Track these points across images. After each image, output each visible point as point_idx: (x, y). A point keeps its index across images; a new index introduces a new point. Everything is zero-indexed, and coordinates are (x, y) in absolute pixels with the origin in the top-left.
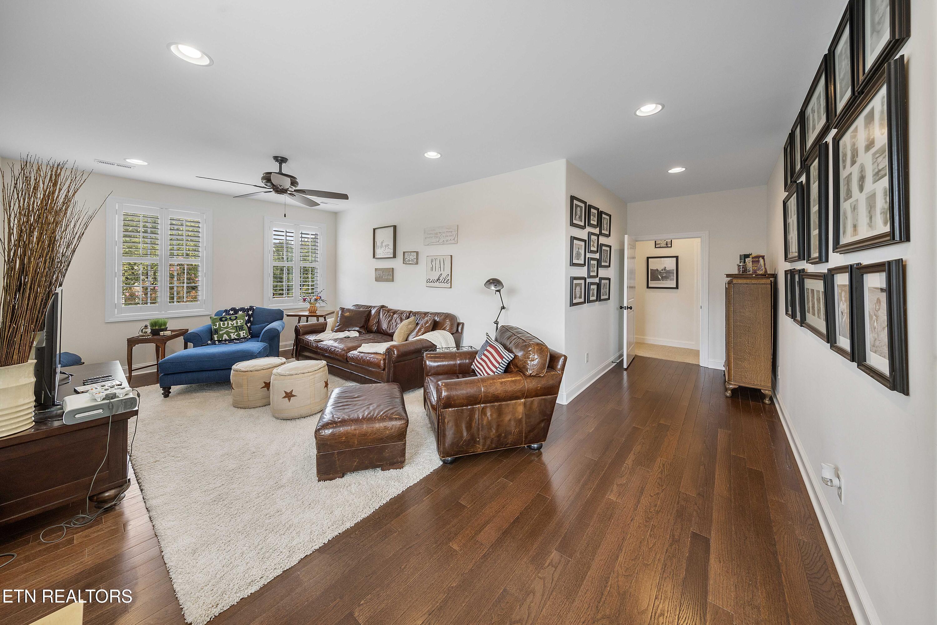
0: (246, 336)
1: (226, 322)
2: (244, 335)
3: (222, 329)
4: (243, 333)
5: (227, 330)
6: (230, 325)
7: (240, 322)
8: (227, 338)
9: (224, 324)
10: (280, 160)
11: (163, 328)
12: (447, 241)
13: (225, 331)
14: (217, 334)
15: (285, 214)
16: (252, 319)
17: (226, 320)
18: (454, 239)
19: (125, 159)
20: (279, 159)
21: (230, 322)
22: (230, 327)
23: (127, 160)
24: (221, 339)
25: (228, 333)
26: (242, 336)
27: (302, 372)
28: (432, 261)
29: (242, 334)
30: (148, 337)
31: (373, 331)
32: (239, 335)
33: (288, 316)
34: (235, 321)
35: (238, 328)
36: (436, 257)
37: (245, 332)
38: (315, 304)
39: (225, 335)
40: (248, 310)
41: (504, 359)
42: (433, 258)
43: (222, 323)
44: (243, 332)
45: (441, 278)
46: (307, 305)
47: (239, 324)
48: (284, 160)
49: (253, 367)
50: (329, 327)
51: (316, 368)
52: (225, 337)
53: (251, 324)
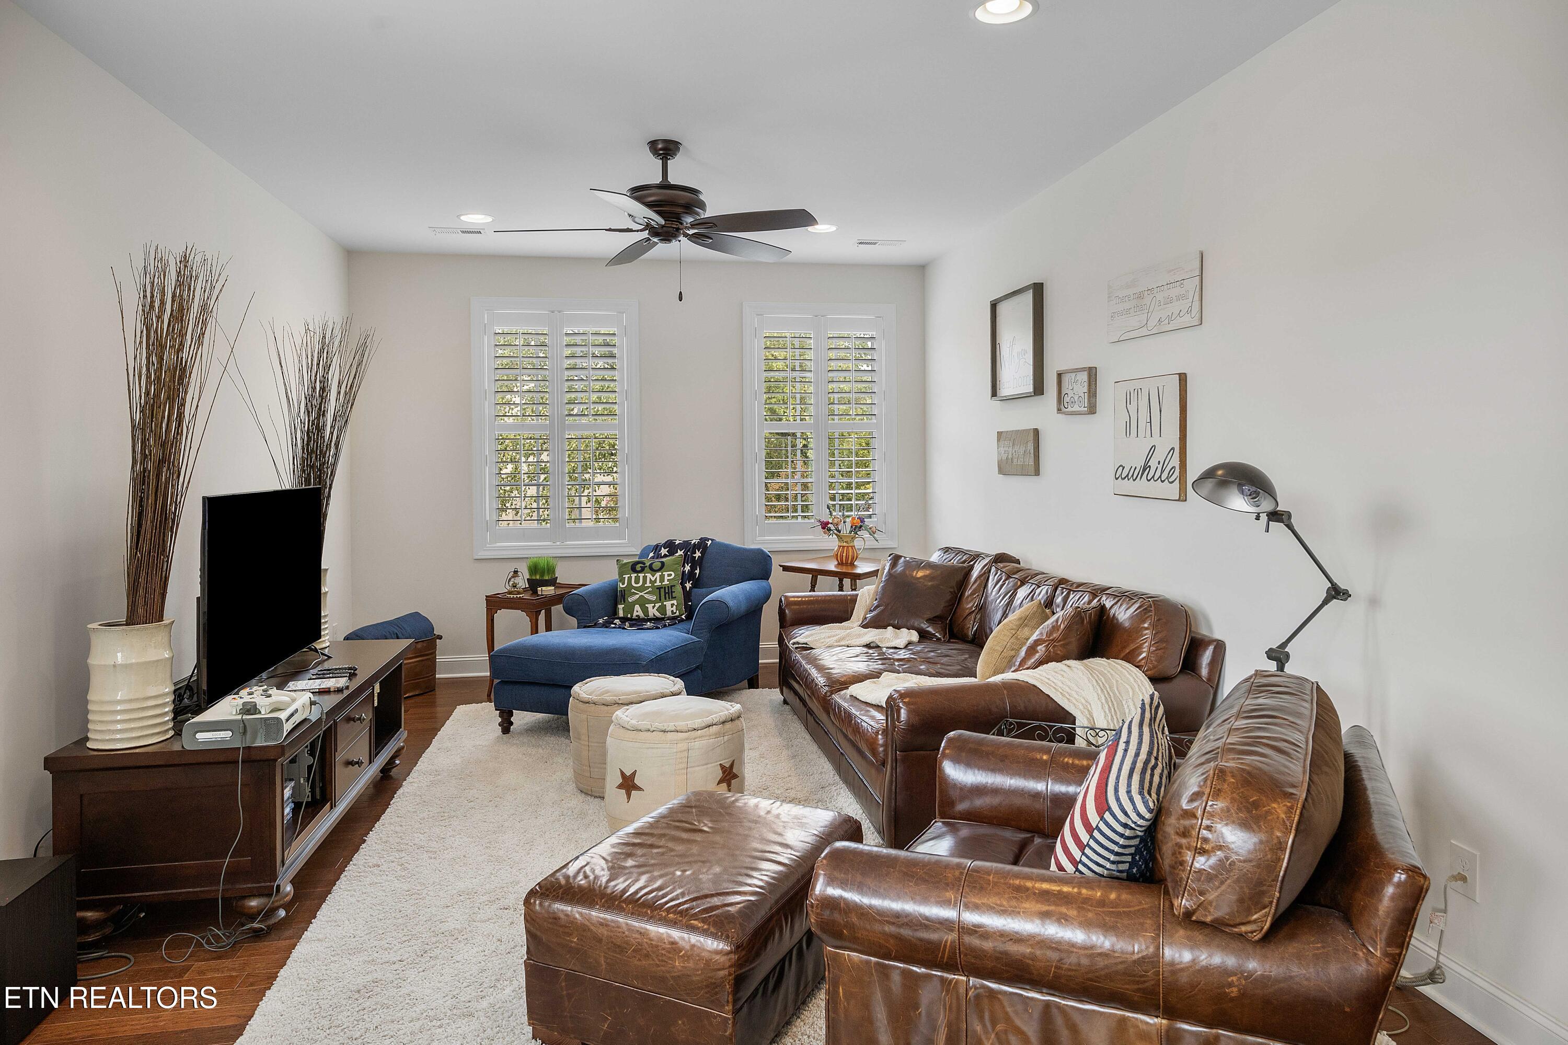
0: (678, 614)
1: (641, 575)
2: (672, 611)
3: (633, 590)
4: (672, 605)
5: (642, 594)
6: (648, 584)
7: (669, 577)
8: (642, 615)
9: (637, 582)
10: (661, 149)
11: (547, 578)
12: (1170, 319)
13: (637, 596)
14: (624, 601)
15: (681, 292)
16: (697, 571)
17: (642, 570)
18: (1189, 311)
19: (458, 216)
20: (660, 146)
21: (649, 576)
22: (648, 587)
23: (462, 218)
24: (629, 616)
25: (643, 602)
26: (669, 614)
27: (661, 727)
28: (1128, 401)
29: (671, 607)
30: (518, 596)
31: (966, 635)
32: (662, 609)
33: (786, 569)
34: (658, 575)
35: (662, 590)
36: (1137, 384)
37: (675, 602)
38: (849, 540)
39: (637, 607)
40: (696, 547)
41: (1107, 816)
42: (1131, 386)
43: (634, 575)
44: (672, 602)
45: (1153, 463)
46: (832, 543)
47: (666, 582)
48: (672, 146)
49: (602, 694)
50: (859, 612)
51: (698, 723)
52: (638, 611)
53: (695, 586)
